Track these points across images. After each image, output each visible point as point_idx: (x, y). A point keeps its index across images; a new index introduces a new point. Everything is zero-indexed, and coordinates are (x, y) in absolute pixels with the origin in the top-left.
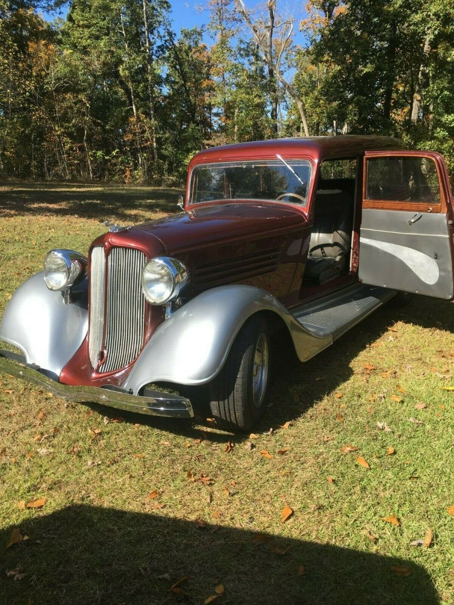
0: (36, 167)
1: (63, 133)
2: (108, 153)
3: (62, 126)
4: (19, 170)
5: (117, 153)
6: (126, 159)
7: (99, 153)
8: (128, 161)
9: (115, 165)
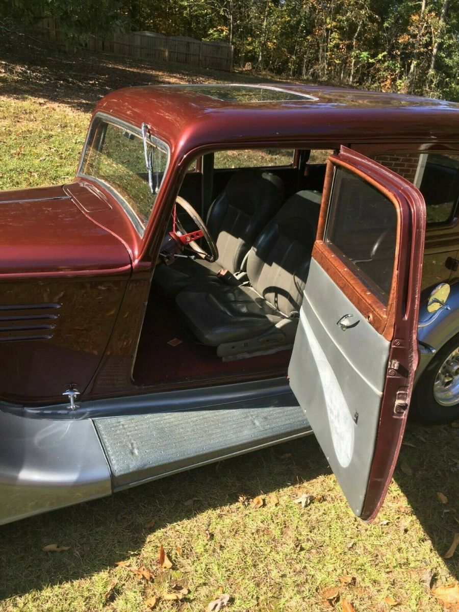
0: (294, 63)
1: (335, 27)
2: (374, 56)
3: (334, 19)
4: (276, 64)
5: (384, 56)
6: (394, 64)
7: (365, 54)
8: (395, 67)
9: (378, 70)
